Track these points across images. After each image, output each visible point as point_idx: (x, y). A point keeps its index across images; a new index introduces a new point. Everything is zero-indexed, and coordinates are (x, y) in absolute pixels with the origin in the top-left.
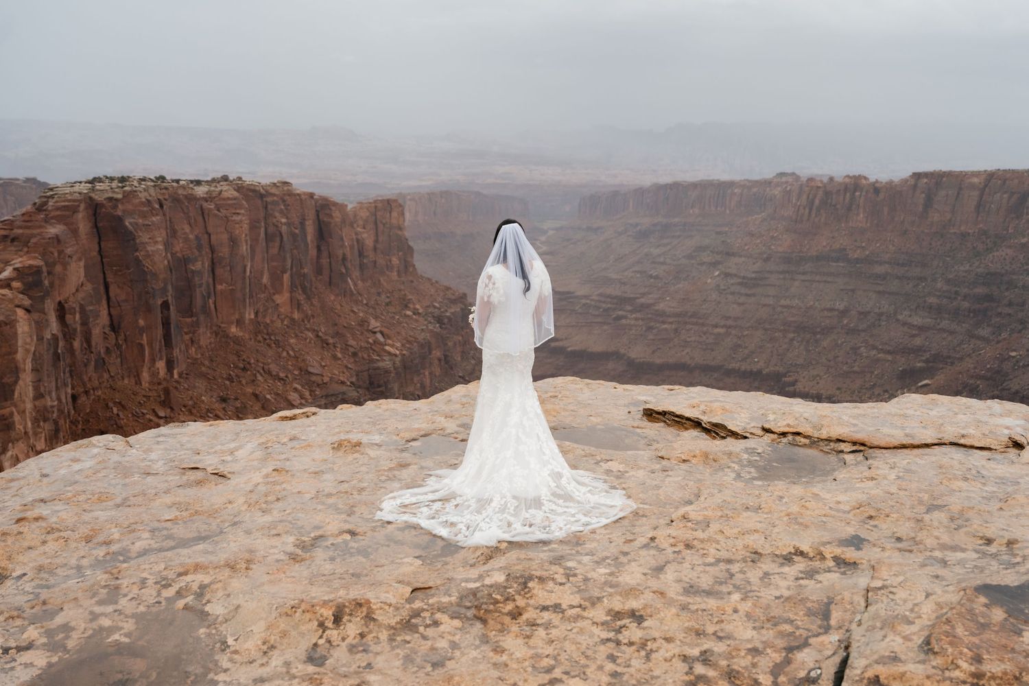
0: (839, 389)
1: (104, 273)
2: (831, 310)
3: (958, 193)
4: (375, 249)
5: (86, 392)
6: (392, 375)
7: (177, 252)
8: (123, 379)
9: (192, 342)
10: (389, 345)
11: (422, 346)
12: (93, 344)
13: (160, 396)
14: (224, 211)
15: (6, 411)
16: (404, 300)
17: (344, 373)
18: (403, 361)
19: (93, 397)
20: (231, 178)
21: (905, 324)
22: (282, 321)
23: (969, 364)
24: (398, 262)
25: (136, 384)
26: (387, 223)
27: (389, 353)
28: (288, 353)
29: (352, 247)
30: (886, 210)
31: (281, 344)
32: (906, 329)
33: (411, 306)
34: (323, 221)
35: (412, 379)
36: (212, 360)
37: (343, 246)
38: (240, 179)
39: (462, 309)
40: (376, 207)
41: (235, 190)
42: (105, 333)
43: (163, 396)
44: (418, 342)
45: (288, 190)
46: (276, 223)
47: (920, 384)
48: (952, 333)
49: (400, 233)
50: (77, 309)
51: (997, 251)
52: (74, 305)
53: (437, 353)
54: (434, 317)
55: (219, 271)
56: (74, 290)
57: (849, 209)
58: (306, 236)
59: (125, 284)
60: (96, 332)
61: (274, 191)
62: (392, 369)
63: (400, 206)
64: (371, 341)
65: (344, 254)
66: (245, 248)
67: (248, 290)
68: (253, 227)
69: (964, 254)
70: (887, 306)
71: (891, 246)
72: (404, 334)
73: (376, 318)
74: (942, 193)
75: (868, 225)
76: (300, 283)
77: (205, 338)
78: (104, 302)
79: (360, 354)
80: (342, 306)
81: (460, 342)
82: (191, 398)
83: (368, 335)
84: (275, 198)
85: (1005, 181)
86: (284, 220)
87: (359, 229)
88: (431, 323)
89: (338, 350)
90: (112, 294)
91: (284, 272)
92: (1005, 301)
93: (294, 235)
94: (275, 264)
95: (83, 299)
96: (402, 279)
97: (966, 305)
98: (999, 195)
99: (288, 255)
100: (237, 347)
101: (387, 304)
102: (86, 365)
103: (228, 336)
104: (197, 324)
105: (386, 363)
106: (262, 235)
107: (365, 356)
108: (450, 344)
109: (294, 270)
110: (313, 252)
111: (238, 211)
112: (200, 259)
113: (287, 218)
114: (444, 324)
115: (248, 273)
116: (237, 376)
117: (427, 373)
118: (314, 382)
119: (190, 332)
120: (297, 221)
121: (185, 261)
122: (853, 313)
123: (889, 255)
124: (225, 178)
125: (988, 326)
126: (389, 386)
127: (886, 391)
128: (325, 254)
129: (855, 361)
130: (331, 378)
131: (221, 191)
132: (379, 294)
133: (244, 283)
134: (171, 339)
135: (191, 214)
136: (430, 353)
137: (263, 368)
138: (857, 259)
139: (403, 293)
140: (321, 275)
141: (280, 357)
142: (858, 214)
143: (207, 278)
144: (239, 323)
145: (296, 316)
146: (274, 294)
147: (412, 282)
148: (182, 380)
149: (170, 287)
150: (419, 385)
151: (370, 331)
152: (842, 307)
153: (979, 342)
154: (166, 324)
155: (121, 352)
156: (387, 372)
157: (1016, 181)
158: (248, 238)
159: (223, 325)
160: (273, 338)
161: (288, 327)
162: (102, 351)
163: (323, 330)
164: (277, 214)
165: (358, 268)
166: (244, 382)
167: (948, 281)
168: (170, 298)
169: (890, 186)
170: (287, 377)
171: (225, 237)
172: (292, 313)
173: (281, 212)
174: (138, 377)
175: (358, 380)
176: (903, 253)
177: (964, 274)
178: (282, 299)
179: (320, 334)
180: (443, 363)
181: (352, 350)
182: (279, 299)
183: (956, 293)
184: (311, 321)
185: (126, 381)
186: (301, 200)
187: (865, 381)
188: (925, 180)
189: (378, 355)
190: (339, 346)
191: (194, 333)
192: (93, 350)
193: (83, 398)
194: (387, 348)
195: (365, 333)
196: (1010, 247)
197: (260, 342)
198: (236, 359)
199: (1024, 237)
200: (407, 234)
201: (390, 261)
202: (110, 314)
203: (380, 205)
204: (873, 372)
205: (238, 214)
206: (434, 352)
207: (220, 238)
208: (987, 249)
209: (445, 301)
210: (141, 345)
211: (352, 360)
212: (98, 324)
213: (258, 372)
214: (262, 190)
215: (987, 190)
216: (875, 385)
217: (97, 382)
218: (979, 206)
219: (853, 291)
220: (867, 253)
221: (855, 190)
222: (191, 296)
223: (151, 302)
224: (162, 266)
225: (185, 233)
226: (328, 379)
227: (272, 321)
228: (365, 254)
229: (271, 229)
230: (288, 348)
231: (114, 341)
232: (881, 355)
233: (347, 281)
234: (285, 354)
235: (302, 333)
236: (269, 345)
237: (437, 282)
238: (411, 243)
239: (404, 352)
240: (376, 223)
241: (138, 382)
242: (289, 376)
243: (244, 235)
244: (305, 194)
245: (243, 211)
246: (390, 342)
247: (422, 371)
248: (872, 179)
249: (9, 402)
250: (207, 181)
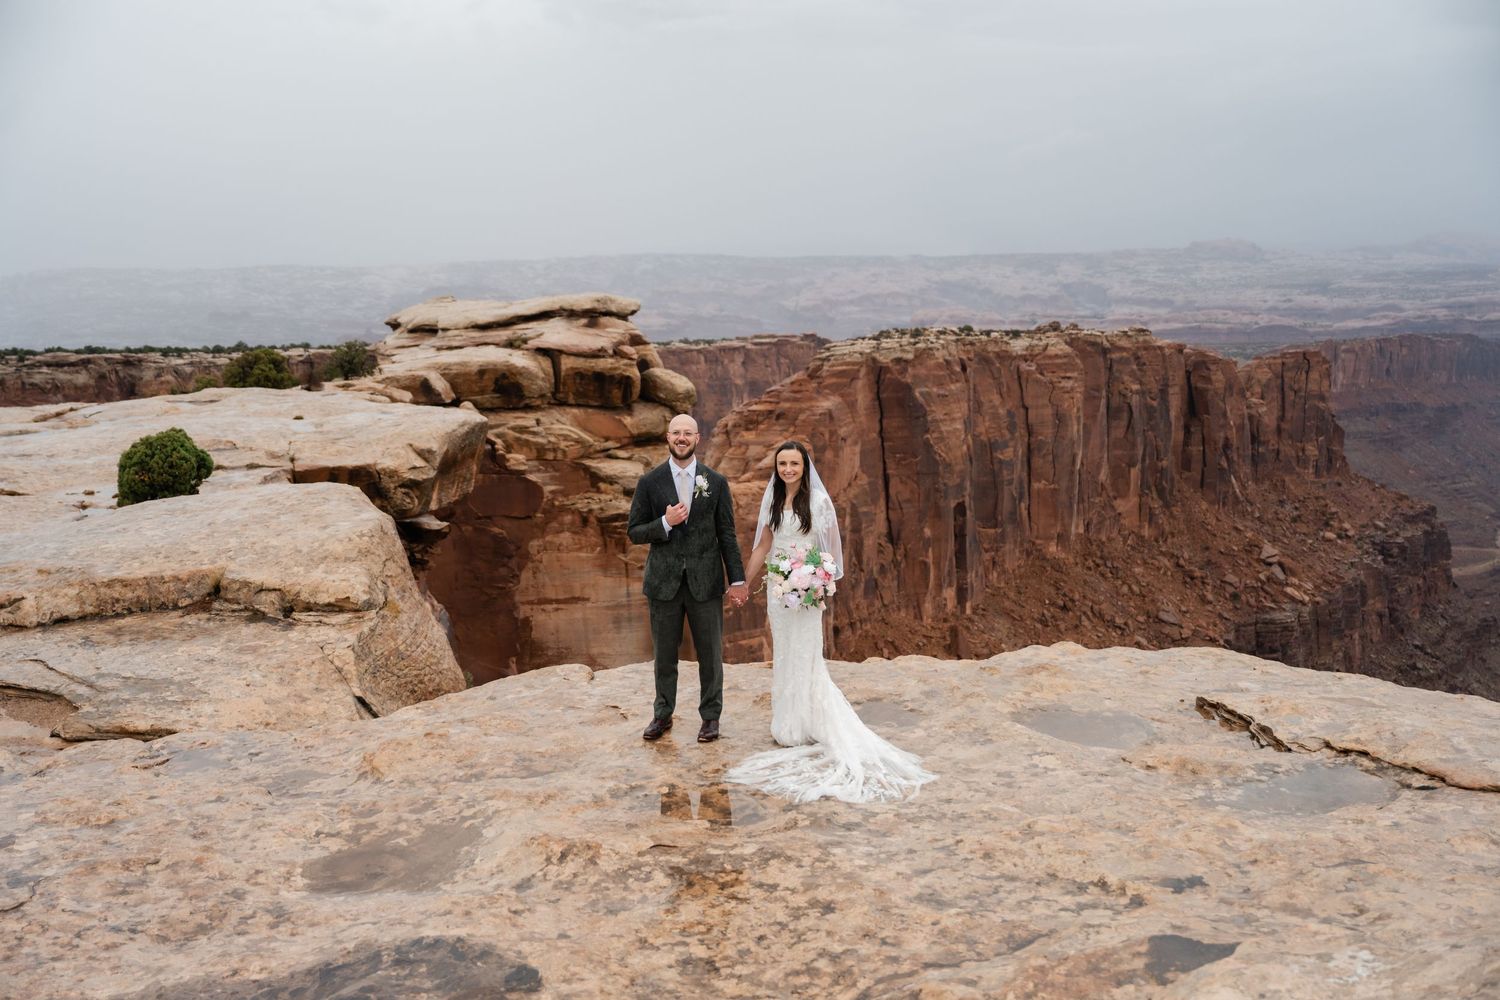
1: (884, 463)
4: (1279, 431)
5: (852, 625)
6: (1296, 634)
7: (981, 434)
8: (899, 610)
9: (994, 563)
10: (1292, 585)
11: (1349, 590)
12: (865, 559)
13: (944, 638)
14: (1049, 376)
15: (755, 642)
16: (1323, 514)
17: (1215, 625)
18: (1315, 612)
19: (859, 632)
20: (1063, 327)
22: (1125, 540)
24: (1317, 453)
25: (915, 617)
26: (1300, 390)
27: (1292, 599)
28: (1130, 588)
29: (1240, 428)
31: (1121, 573)
33: (1335, 524)
34: (1196, 388)
35: (1330, 644)
36: (1020, 593)
37: (1225, 426)
38: (1075, 326)
39: (1426, 533)
40: (1283, 364)
41: (1066, 343)
42: (880, 544)
43: (948, 638)
44: (1343, 585)
45: (1145, 341)
46: (1124, 392)
49: (1322, 405)
50: (848, 510)
52: (844, 505)
53: (1376, 604)
54: (1374, 543)
55: (1037, 462)
56: (846, 485)
58: (1168, 411)
59: (909, 477)
60: (869, 543)
61: (1124, 343)
62: (1295, 624)
63: (1325, 361)
64: (1262, 577)
65: (1227, 439)
66: (1075, 428)
67: (1076, 492)
68: (1090, 397)
72: (1319, 568)
73: (1274, 541)
76: (1157, 484)
77: (1013, 558)
78: (882, 502)
79: (1243, 598)
80: (1218, 520)
81: (1419, 588)
82: (987, 645)
83: (1259, 568)
84: (1125, 354)
86: (1136, 387)
87: (1254, 400)
88: (1367, 553)
89: (1209, 588)
90: (892, 492)
91: (1131, 465)
93: (1150, 410)
94: (1119, 452)
95: (856, 497)
96: (1323, 480)
99: (1139, 440)
100: (1058, 575)
101: (1294, 520)
102: (853, 587)
103: (1044, 559)
104: (1002, 538)
105: (1286, 615)
106: (1103, 409)
107: (1252, 601)
108: (1401, 590)
109: (1147, 462)
110: (1178, 435)
111: (1068, 375)
112: (1011, 444)
113: (1141, 383)
114: (1391, 556)
115: (1078, 467)
116: (1053, 617)
117: (1356, 636)
118: (1167, 636)
119: (991, 549)
120: (1155, 388)
121: (992, 447)
124: (1055, 327)
126: (1290, 652)
128: (1196, 437)
130: (1195, 632)
131: (1047, 345)
132: (1282, 503)
133: (1071, 480)
134: (965, 559)
135: (1003, 380)
136: (1364, 604)
137: (1092, 608)
139: (1323, 502)
140: (1189, 470)
141: (1118, 594)
143: (1019, 471)
144: (1062, 539)
145: (1146, 532)
146: (1115, 498)
147: (1339, 485)
148: (976, 618)
149: (968, 484)
150: (1341, 654)
151: (1263, 561)
154: (960, 536)
155: (899, 571)
156: (1286, 628)
158: (1081, 414)
159: (1038, 542)
160: (1109, 564)
161: (1133, 548)
162: (876, 569)
163: (1186, 555)
164: (1126, 378)
165: (1248, 461)
166: (1062, 626)
168: (967, 499)
170: (1126, 624)
171: (1049, 411)
172: (1141, 527)
173: (1132, 374)
174: (918, 608)
175: (1237, 638)
178: (1126, 505)
179: (1182, 562)
180: (1386, 621)
181: (1231, 589)
182: (1121, 505)
184: (1169, 540)
185: (903, 613)
186: (1164, 355)
189: (1274, 601)
190: (1209, 581)
191: (997, 551)
192: (864, 567)
193: (847, 633)
194: (1289, 590)
195: (1256, 565)
197: (1089, 569)
198: (1053, 591)
200: (1333, 406)
201: (1303, 450)
202: (888, 519)
203: (1290, 361)
205: (1069, 378)
206: (1371, 602)
207: (1041, 413)
209: (1397, 518)
210: (925, 564)
211: (1230, 605)
212: (872, 532)
213: (1085, 613)
214: (1105, 342)
217: (865, 611)
222: (997, 498)
223: (942, 503)
224: (959, 454)
225: (993, 407)
226: (1190, 633)
227: (1110, 539)
228: (1262, 439)
229: (1116, 400)
230: (1131, 581)
231: (891, 556)
233: (1230, 481)
234: (1125, 589)
235: (1153, 558)
236: (1103, 575)
237: (1383, 486)
238: (1341, 423)
239: (1318, 599)
240: (1283, 389)
241: (919, 616)
242: (1130, 622)
243: (1075, 410)
244: (1169, 346)
245: (1075, 374)
246: (1295, 581)
247: (1347, 632)
249: (758, 630)
250: (1028, 332)
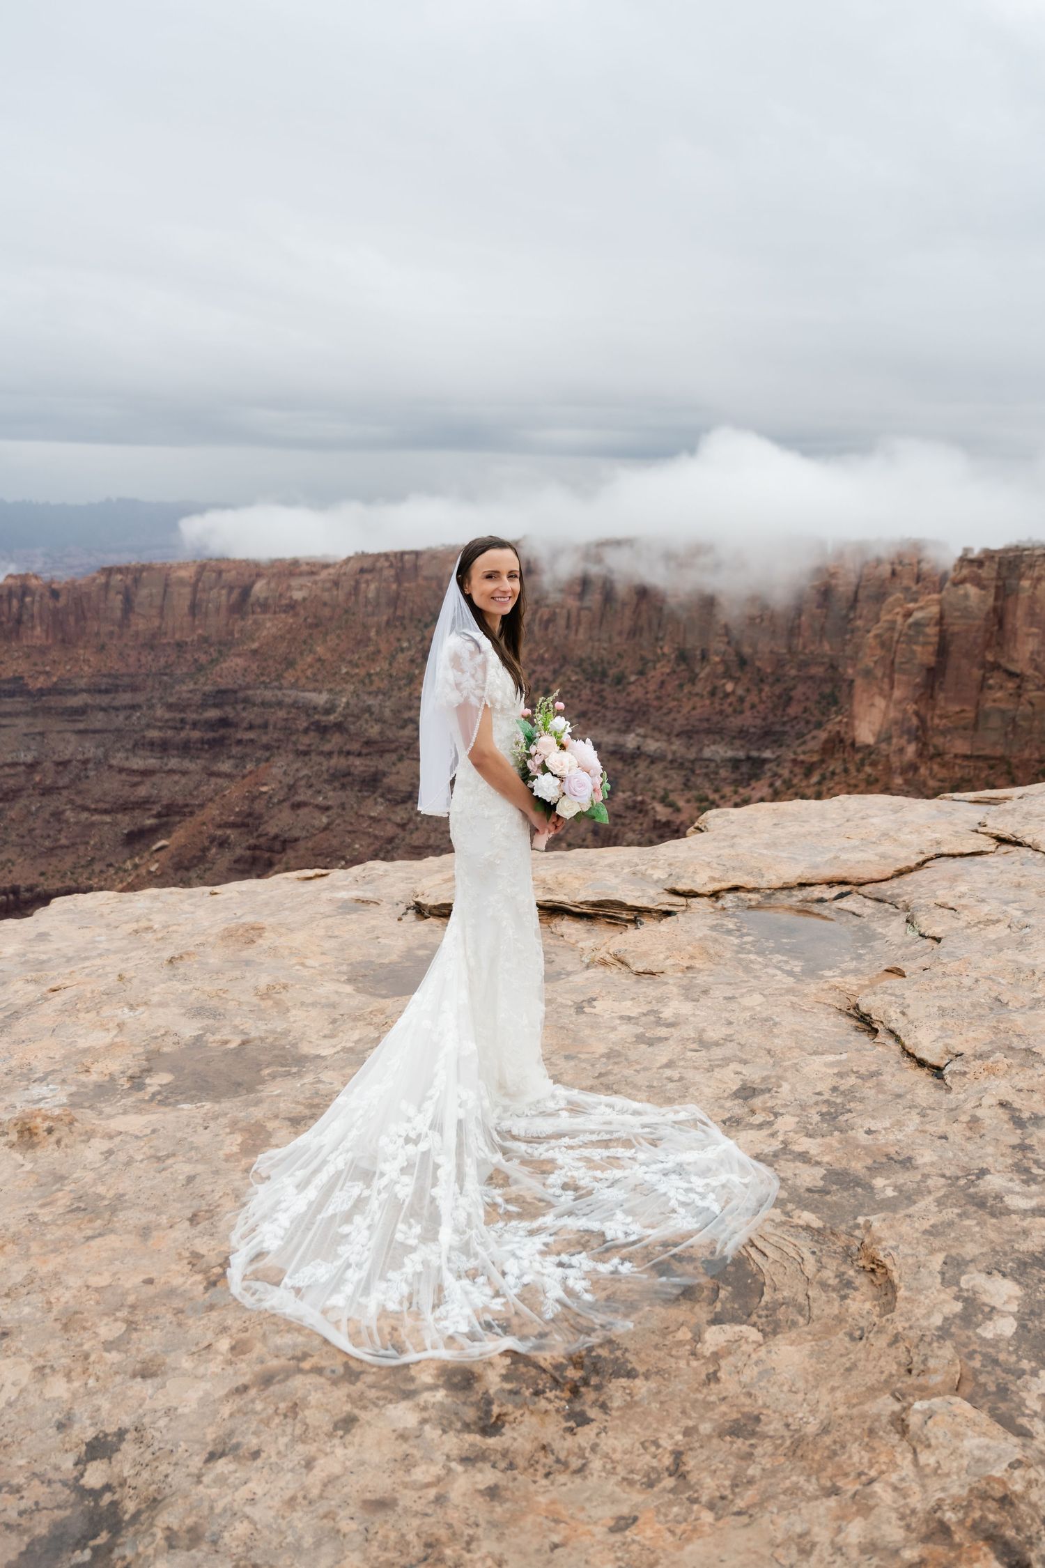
0: (42, 874)
2: (14, 765)
3: (165, 592)
21: (121, 770)
23: (213, 811)
30: (72, 619)
32: (124, 776)
47: (154, 848)
48: (184, 773)
51: (225, 661)
57: (19, 621)
69: (185, 670)
70: (93, 750)
71: (86, 668)
74: (144, 592)
75: (50, 641)
85: (220, 573)
92: (245, 724)
97: (196, 735)
98: (215, 591)
122: (48, 764)
123: (85, 680)
125: (229, 758)
127: (110, 865)
129: (60, 831)
138: (41, 690)
142: (33, 628)
152: (29, 759)
153: (220, 781)
157: (234, 573)
167: (170, 707)
169: (72, 587)
176: (105, 676)
177: (190, 695)
183: (182, 721)
187: (79, 857)
188: (119, 577)
196: (239, 655)
199: (253, 640)
204: (87, 843)
208: (212, 661)
215: (200, 585)
216: (93, 859)
218: (194, 608)
219: (42, 734)
220: (55, 679)
221: (24, 594)
232: (96, 818)
248: (46, 576)
